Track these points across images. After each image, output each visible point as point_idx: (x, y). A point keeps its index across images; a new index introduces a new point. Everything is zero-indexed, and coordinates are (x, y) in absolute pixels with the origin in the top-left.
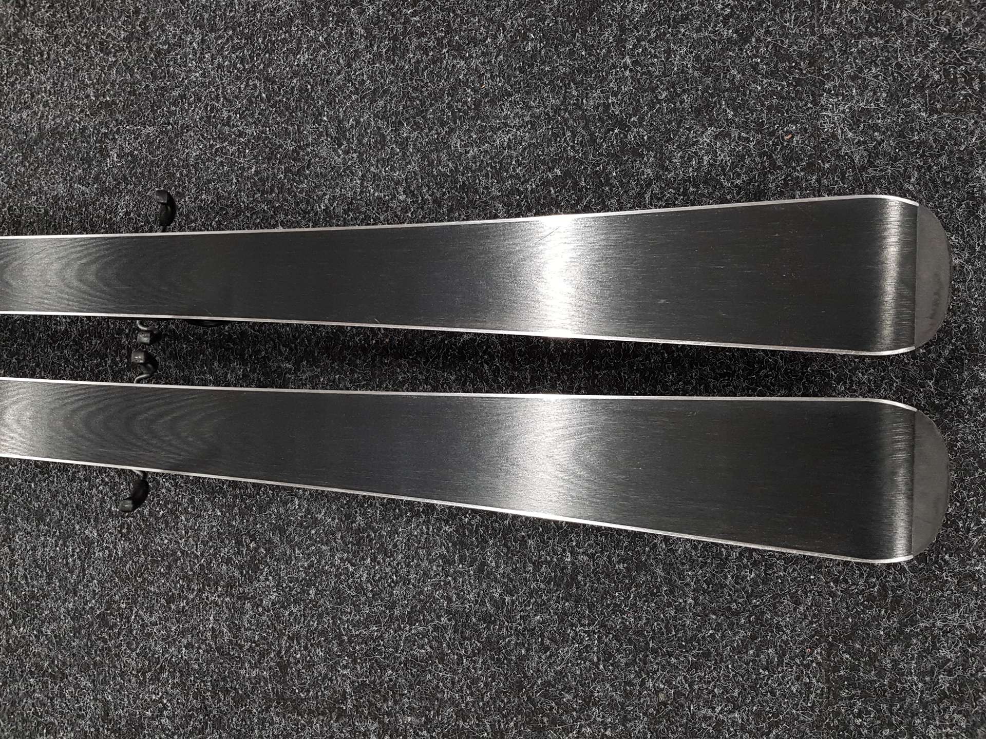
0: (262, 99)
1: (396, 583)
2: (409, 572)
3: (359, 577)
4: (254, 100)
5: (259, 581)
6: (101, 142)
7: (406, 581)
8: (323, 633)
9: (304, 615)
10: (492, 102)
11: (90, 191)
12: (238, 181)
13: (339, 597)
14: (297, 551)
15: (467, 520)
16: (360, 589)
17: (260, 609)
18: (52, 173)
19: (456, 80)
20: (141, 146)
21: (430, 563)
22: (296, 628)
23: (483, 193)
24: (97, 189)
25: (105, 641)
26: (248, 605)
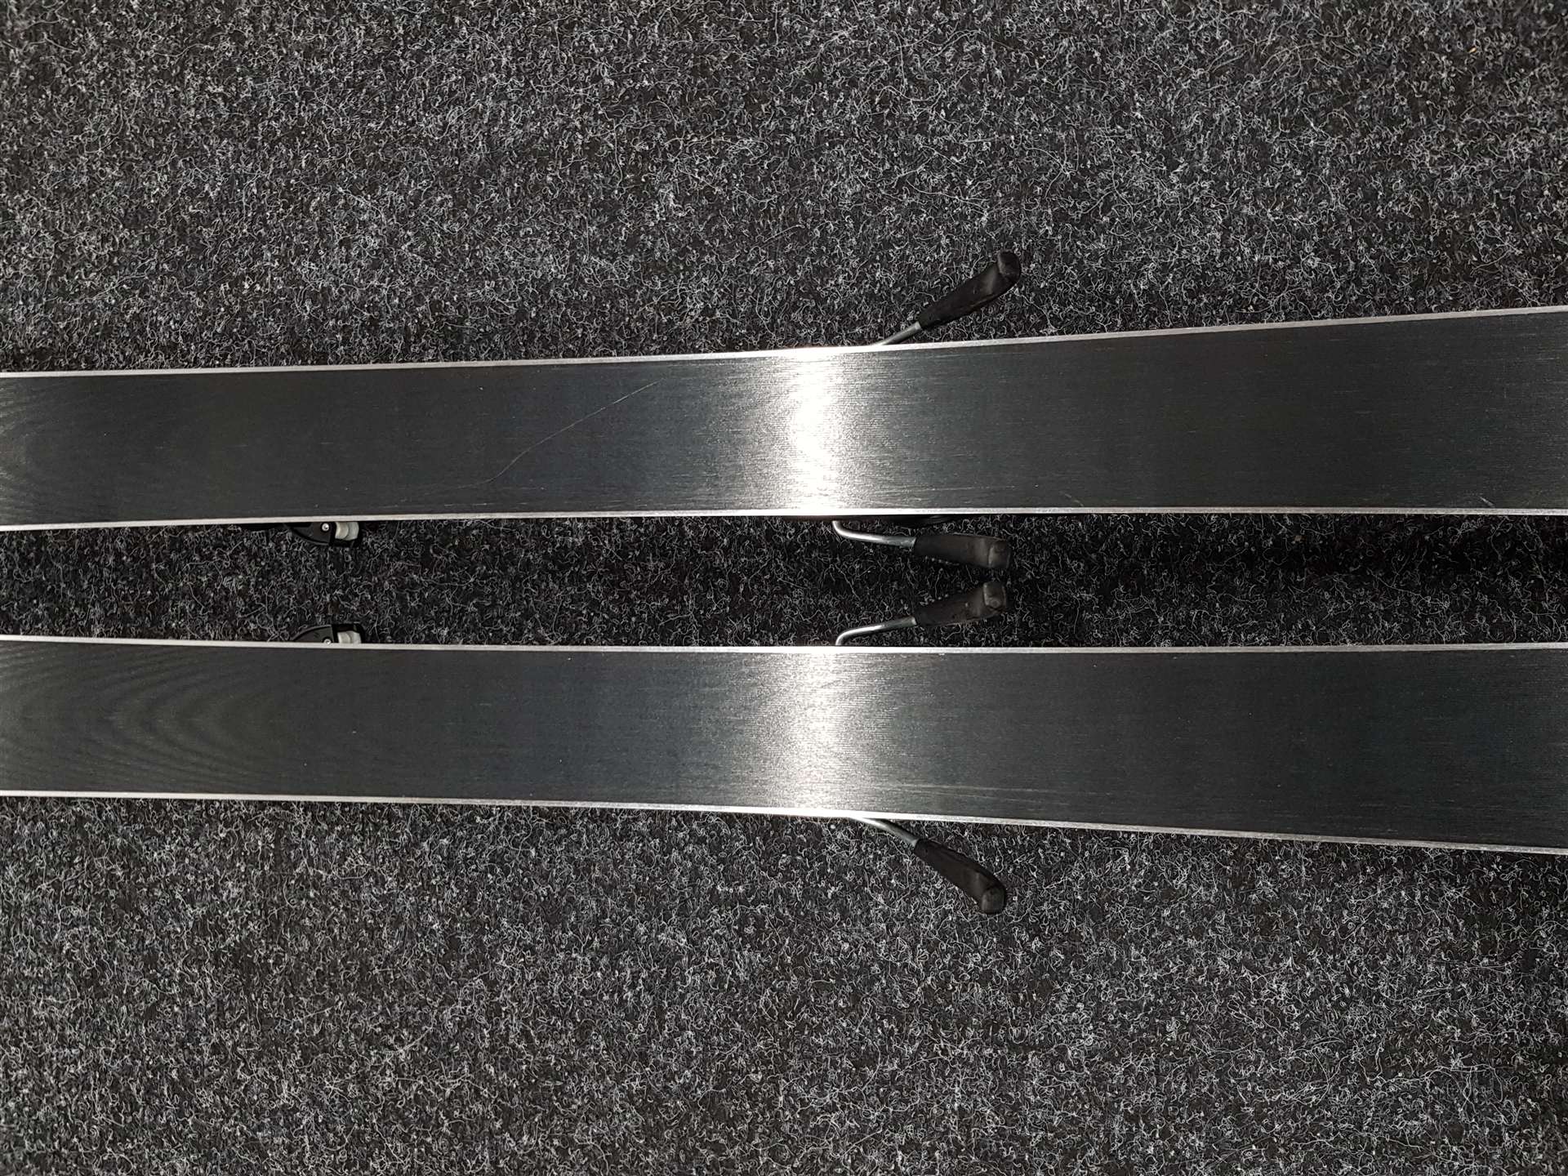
0: (993, 81)
1: (1351, 1001)
2: (1376, 978)
3: (1271, 995)
4: (975, 81)
5: (1053, 1013)
6: (634, 169)
7: (1370, 996)
8: (1202, 1103)
9: (1157, 1072)
10: (1494, 79)
11: (621, 270)
12: (952, 240)
13: (1230, 1032)
14: (1134, 952)
15: (1492, 874)
16: (1276, 1017)
17: (1062, 1067)
18: (527, 234)
19: (1414, 39)
20: (728, 176)
21: (1420, 960)
22: (1140, 1099)
23: (1485, 251)
24: (633, 264)
25: (717, 1148)
26: (1033, 1060)
